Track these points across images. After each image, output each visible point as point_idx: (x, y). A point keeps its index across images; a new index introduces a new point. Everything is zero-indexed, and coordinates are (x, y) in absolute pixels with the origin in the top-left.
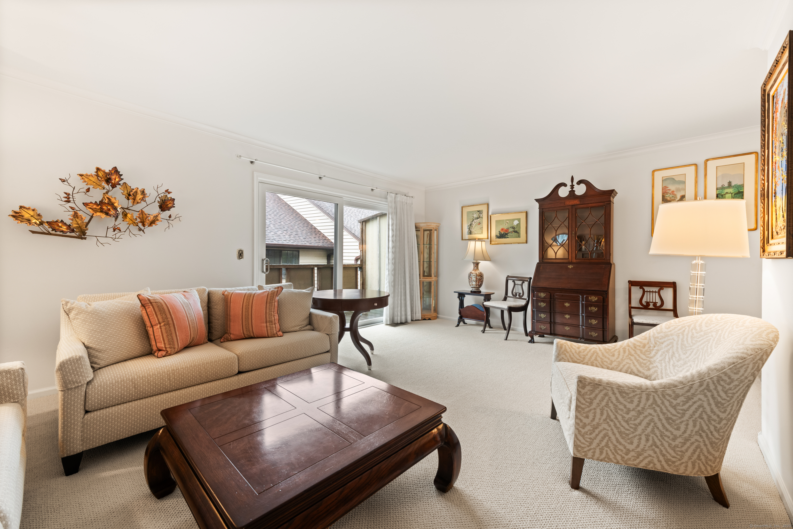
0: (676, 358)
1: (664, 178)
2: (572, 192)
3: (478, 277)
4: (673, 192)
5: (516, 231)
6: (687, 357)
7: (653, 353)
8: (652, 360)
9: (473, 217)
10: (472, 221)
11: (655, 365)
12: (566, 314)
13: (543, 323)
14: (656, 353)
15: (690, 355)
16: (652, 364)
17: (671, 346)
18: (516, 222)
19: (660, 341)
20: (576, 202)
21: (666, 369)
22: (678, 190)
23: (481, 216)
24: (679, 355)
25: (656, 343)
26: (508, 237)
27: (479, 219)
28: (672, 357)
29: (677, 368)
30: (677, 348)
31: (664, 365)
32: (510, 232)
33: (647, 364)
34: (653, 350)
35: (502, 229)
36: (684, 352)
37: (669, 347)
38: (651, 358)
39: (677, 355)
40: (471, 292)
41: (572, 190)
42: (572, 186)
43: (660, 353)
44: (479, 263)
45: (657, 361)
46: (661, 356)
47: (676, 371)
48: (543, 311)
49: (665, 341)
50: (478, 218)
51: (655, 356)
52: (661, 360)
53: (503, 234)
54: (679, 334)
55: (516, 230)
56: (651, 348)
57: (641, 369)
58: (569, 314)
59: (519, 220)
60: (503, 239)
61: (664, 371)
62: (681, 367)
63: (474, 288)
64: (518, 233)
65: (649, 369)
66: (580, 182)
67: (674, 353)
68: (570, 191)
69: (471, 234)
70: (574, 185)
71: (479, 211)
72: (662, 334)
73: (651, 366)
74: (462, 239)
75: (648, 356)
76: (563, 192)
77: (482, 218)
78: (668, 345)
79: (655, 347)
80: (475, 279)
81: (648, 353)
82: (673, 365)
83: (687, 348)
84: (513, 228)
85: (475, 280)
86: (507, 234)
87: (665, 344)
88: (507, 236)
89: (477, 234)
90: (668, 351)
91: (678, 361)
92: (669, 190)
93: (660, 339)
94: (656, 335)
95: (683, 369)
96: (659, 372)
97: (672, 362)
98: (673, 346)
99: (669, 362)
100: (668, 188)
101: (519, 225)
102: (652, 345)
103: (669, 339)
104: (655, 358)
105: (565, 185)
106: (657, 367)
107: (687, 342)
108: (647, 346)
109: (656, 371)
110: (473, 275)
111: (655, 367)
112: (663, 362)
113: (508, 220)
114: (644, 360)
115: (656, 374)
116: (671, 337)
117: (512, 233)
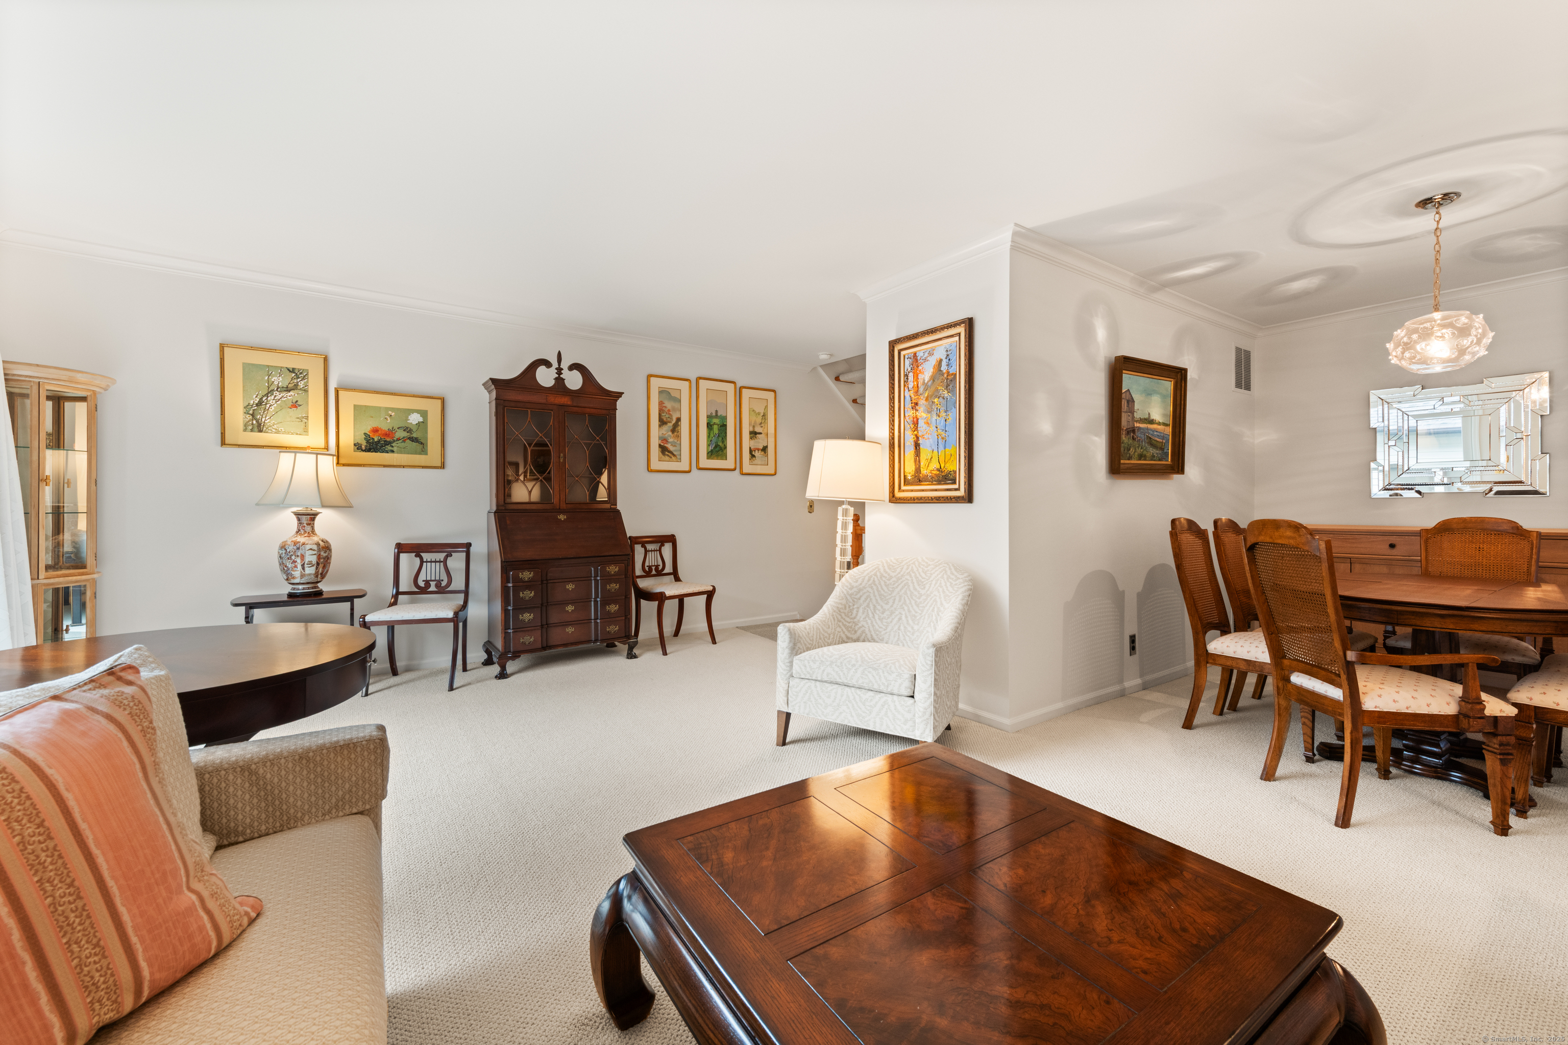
0: (879, 610)
1: (661, 389)
2: (559, 380)
3: (322, 553)
4: (669, 410)
5: (416, 439)
6: (892, 606)
7: (855, 612)
8: (855, 620)
9: (270, 384)
10: (267, 395)
11: (860, 625)
12: (568, 604)
13: (528, 631)
14: (858, 612)
15: (894, 603)
16: (858, 624)
17: (869, 599)
18: (415, 419)
19: (857, 597)
20: (565, 400)
21: (873, 626)
22: (674, 409)
23: (301, 385)
24: (882, 607)
25: (854, 601)
26: (393, 451)
27: (292, 393)
28: (875, 611)
29: (884, 620)
30: (877, 600)
31: (869, 621)
32: (398, 439)
33: (853, 627)
34: (853, 609)
35: (375, 430)
36: (886, 602)
37: (867, 601)
38: (855, 618)
39: (879, 607)
40: (290, 595)
41: (559, 376)
42: (559, 370)
43: (861, 610)
44: (316, 515)
45: (862, 619)
46: (863, 613)
47: (885, 624)
48: (526, 608)
49: (861, 596)
50: (288, 390)
51: (857, 615)
52: (865, 618)
53: (379, 441)
54: (871, 585)
55: (414, 435)
56: (851, 608)
57: (849, 635)
58: (572, 604)
59: (424, 414)
60: (379, 454)
61: (871, 629)
62: (888, 618)
63: (308, 583)
64: (422, 443)
65: (856, 632)
66: (574, 367)
67: (875, 606)
68: (556, 379)
69: (260, 431)
70: (562, 369)
71: (292, 371)
72: (855, 589)
73: (856, 629)
74: (223, 443)
75: (851, 617)
76: (545, 377)
77: (306, 391)
78: (866, 599)
79: (854, 605)
80: (314, 559)
81: (850, 614)
82: (879, 619)
83: (887, 598)
84: (408, 430)
85: (314, 561)
86: (387, 443)
87: (863, 599)
88: (391, 448)
89: (285, 433)
90: (868, 606)
91: (883, 613)
92: (666, 407)
93: (856, 595)
94: (850, 592)
95: (893, 619)
96: (867, 630)
97: (877, 617)
98: (871, 599)
99: (874, 617)
100: (665, 405)
101: (423, 425)
102: (851, 604)
103: (865, 593)
104: (858, 618)
105: (547, 364)
106: (863, 626)
107: (884, 591)
108: (847, 606)
109: (863, 632)
110: (308, 547)
111: (860, 627)
112: (867, 619)
113: (393, 409)
114: (849, 623)
115: (864, 635)
116: (865, 591)
117: (404, 441)
